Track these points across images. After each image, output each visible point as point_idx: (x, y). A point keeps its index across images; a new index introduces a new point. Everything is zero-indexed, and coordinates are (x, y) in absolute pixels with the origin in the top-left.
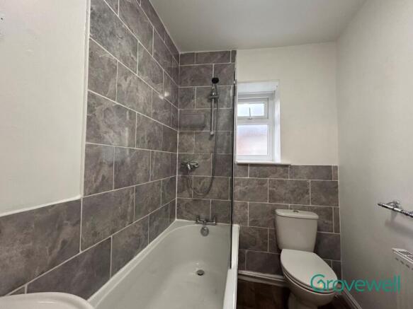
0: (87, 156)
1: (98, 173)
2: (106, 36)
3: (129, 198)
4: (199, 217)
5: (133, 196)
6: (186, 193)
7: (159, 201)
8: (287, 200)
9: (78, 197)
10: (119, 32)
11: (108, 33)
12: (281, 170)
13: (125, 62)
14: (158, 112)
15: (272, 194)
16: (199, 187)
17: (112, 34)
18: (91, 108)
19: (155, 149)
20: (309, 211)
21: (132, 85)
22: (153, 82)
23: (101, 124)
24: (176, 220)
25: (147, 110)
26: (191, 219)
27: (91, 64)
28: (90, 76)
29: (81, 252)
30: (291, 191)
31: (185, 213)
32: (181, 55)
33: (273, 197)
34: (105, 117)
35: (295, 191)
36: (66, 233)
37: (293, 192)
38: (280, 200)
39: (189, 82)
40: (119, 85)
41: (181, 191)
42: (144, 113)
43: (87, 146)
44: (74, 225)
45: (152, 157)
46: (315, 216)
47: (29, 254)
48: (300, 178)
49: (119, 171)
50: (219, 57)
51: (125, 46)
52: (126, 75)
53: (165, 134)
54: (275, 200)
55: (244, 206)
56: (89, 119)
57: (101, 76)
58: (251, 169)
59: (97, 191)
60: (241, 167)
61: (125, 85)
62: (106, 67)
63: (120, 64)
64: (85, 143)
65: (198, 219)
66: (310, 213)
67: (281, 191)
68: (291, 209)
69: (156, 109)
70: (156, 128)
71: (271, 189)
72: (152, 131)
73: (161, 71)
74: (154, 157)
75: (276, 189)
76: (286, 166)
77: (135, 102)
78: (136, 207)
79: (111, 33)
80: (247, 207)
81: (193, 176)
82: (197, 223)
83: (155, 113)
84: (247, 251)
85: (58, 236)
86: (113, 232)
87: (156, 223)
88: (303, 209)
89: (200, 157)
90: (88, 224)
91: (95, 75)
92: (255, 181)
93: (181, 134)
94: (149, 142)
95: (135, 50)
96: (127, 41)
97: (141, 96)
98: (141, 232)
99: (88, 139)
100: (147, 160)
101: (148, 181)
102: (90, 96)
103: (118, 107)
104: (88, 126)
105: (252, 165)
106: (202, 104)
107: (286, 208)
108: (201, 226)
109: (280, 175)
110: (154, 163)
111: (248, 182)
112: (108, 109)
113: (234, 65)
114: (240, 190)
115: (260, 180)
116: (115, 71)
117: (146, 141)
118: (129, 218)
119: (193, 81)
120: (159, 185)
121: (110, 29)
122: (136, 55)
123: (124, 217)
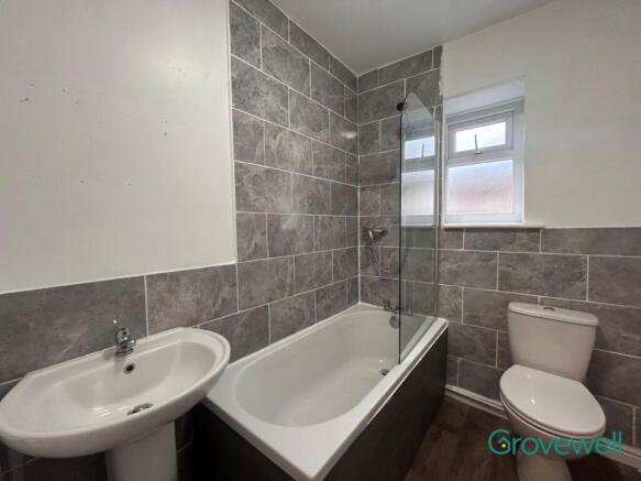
0: (238, 224)
1: (250, 241)
2: (249, 98)
3: (287, 268)
4: (389, 302)
5: (292, 267)
6: (371, 270)
7: (330, 275)
8: (536, 289)
9: (233, 262)
10: (264, 88)
11: (250, 94)
12: (525, 236)
13: (273, 119)
14: (322, 166)
15: (505, 277)
16: (388, 262)
17: (256, 93)
18: (238, 178)
19: (321, 213)
20: (583, 311)
21: (284, 143)
22: (313, 130)
23: (251, 193)
24: (360, 303)
25: (306, 168)
26: (378, 304)
27: (236, 134)
28: (235, 146)
29: (239, 312)
30: (545, 274)
31: (370, 295)
32: (361, 78)
33: (506, 281)
34: (254, 184)
35: (552, 273)
36: (225, 292)
37: (548, 275)
38: (519, 289)
39: (371, 115)
40: (267, 147)
41: (365, 266)
42: (303, 171)
43: (238, 215)
44: (232, 287)
45: (316, 224)
46: (592, 320)
47: (198, 302)
48: (565, 251)
49: (273, 239)
50: (414, 65)
51: (272, 100)
52: (275, 132)
53: (334, 193)
54: (511, 288)
55: (455, 292)
56: (237, 188)
57: (247, 143)
58: (467, 237)
59: (250, 258)
60: (451, 233)
61: (274, 145)
62: (251, 131)
63: (267, 123)
64: (235, 212)
65: (387, 306)
66: (586, 314)
67: (524, 272)
68: (542, 304)
69: (320, 163)
70: (321, 187)
71: (504, 268)
72: (315, 191)
73: (325, 112)
74: (319, 223)
75: (514, 269)
76: (537, 230)
77: (287, 161)
78: (297, 278)
79: (254, 94)
80: (460, 295)
81: (379, 246)
82: (386, 310)
83: (319, 169)
84: (460, 359)
85: (218, 293)
86: (270, 300)
87: (325, 302)
88: (570, 307)
89: (388, 220)
90: (243, 288)
91: (240, 144)
92: (475, 256)
93: (362, 190)
94: (311, 205)
95: (284, 101)
96: (274, 93)
97: (297, 152)
98: (304, 307)
99: (238, 208)
100: (310, 226)
101: (311, 250)
102: (237, 166)
103: (268, 171)
104: (237, 195)
105: (469, 230)
106: (390, 144)
107: (535, 302)
108: (390, 314)
109: (523, 246)
110: (319, 231)
111: (463, 256)
112: (256, 175)
113: (439, 71)
114: (450, 269)
115: (482, 255)
116: (261, 134)
117: (307, 205)
118: (288, 289)
119: (376, 113)
120: (329, 257)
121: (252, 90)
122: (286, 106)
123: (282, 287)
